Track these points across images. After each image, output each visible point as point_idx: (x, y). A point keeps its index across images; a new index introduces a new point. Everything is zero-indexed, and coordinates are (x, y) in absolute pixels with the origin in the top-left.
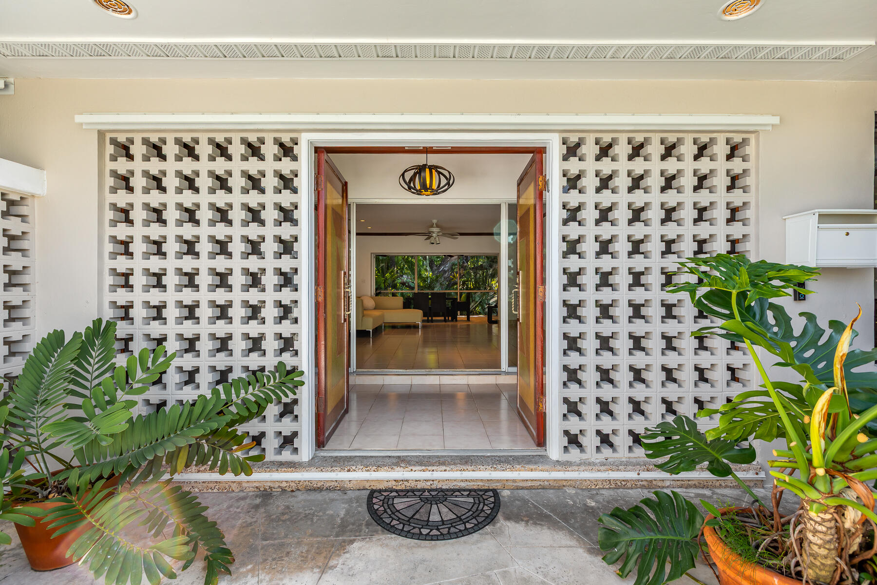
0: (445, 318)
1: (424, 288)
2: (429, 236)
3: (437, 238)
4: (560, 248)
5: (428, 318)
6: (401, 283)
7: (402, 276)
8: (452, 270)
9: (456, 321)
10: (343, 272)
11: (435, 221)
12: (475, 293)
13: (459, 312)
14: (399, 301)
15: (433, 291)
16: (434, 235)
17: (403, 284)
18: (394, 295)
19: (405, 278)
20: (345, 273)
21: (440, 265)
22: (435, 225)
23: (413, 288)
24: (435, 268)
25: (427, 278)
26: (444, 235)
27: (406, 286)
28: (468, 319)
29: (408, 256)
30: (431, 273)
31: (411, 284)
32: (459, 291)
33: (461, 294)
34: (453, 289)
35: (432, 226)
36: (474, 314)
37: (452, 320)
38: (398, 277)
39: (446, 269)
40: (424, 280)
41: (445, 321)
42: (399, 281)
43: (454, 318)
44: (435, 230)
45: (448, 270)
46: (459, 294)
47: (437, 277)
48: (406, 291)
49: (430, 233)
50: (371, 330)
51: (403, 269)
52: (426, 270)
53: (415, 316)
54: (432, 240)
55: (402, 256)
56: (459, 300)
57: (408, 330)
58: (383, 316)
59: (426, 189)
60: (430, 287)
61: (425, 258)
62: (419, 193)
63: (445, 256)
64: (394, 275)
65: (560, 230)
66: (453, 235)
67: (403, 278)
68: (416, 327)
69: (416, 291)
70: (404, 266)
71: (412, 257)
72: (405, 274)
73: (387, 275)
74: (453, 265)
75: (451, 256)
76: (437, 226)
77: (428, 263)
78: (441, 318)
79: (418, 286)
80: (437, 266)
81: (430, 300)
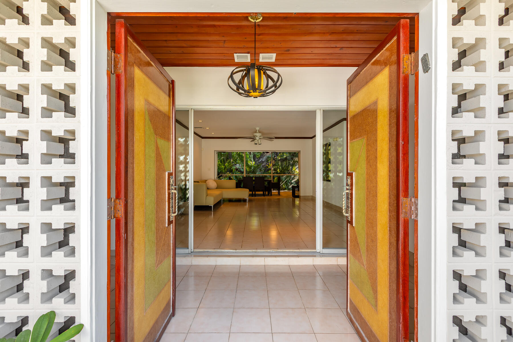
0: (264, 193)
1: (250, 172)
2: (253, 139)
3: (259, 140)
4: (448, 149)
5: (252, 193)
6: (235, 169)
7: (236, 165)
8: (267, 161)
9: (271, 195)
10: (167, 173)
11: (258, 129)
12: (283, 176)
13: (272, 189)
14: (233, 183)
15: (255, 175)
16: (257, 138)
17: (237, 169)
18: (230, 178)
19: (238, 166)
20: (170, 175)
21: (260, 158)
22: (258, 132)
23: (243, 173)
25: (252, 166)
26: (264, 138)
27: (239, 171)
28: (279, 194)
29: (240, 152)
30: (254, 163)
31: (241, 169)
32: (272, 175)
33: (274, 178)
34: (268, 173)
35: (256, 132)
36: (281, 190)
37: (268, 195)
38: (233, 165)
39: (263, 160)
40: (250, 167)
41: (264, 195)
42: (234, 168)
43: (270, 194)
44: (258, 135)
45: (265, 161)
46: (270, 175)
47: (258, 165)
48: (238, 175)
49: (254, 136)
50: (212, 206)
51: (236, 160)
52: (251, 161)
53: (244, 193)
54: (256, 141)
55: (236, 152)
56: (272, 181)
57: (239, 203)
58: (221, 194)
59: (255, 90)
60: (254, 172)
61: (250, 153)
62: (247, 94)
63: (263, 152)
64: (230, 164)
65: (448, 124)
66: (271, 139)
67: (236, 166)
68: (245, 200)
69: (245, 175)
70: (237, 158)
71: (243, 153)
72: (238, 163)
73: (226, 164)
74: (268, 157)
75: (267, 153)
76: (259, 132)
77: (252, 156)
78: (261, 193)
79: (246, 171)
80: (258, 158)
81: (254, 181)
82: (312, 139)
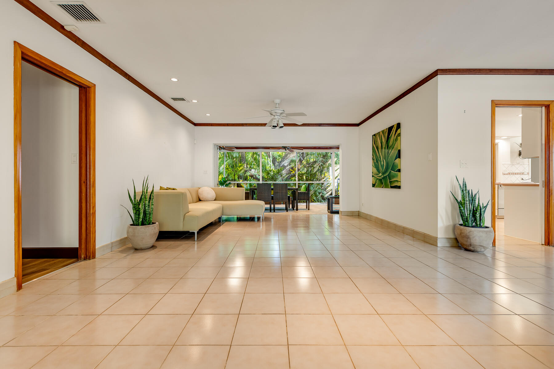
0: (286, 206)
1: (268, 179)
5: (270, 206)
6: (250, 176)
7: (250, 170)
9: (297, 209)
11: (278, 101)
13: (298, 201)
14: (242, 192)
15: (275, 182)
16: (277, 116)
17: (252, 176)
19: (253, 172)
22: (277, 106)
23: (258, 180)
24: (277, 164)
25: (271, 171)
27: (254, 178)
28: (308, 208)
30: (273, 167)
31: (257, 176)
32: (297, 182)
33: (299, 186)
34: (292, 180)
37: (293, 209)
39: (285, 165)
40: (268, 172)
41: (287, 209)
42: (249, 174)
43: (295, 208)
44: (277, 112)
46: (295, 182)
47: (279, 171)
48: (253, 182)
50: (196, 232)
52: (270, 165)
56: (298, 190)
57: (248, 223)
60: (273, 178)
67: (251, 172)
69: (261, 182)
72: (253, 168)
74: (292, 161)
77: (271, 160)
78: (283, 206)
79: (263, 178)
80: (279, 162)
81: (272, 189)
82: (358, 126)
